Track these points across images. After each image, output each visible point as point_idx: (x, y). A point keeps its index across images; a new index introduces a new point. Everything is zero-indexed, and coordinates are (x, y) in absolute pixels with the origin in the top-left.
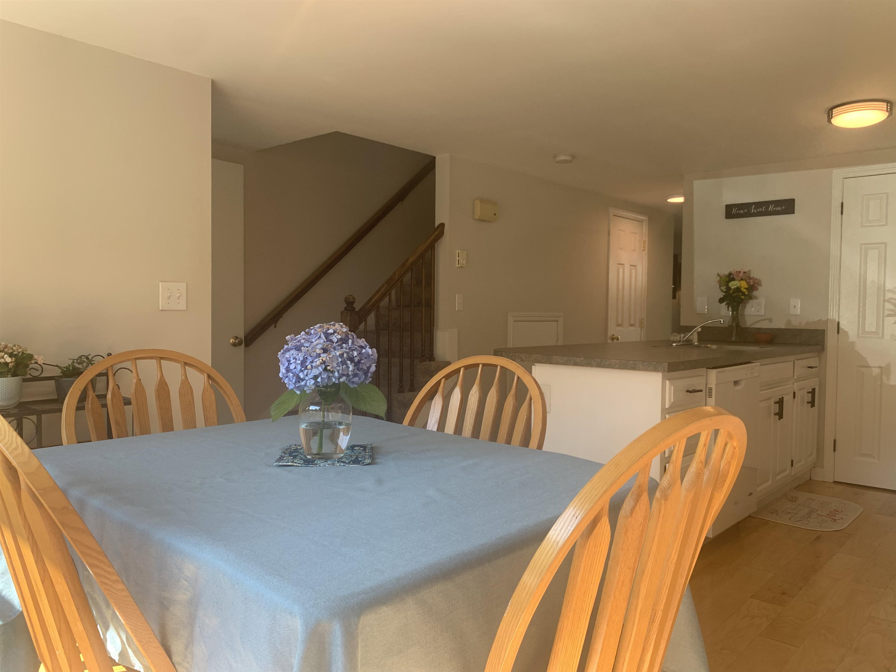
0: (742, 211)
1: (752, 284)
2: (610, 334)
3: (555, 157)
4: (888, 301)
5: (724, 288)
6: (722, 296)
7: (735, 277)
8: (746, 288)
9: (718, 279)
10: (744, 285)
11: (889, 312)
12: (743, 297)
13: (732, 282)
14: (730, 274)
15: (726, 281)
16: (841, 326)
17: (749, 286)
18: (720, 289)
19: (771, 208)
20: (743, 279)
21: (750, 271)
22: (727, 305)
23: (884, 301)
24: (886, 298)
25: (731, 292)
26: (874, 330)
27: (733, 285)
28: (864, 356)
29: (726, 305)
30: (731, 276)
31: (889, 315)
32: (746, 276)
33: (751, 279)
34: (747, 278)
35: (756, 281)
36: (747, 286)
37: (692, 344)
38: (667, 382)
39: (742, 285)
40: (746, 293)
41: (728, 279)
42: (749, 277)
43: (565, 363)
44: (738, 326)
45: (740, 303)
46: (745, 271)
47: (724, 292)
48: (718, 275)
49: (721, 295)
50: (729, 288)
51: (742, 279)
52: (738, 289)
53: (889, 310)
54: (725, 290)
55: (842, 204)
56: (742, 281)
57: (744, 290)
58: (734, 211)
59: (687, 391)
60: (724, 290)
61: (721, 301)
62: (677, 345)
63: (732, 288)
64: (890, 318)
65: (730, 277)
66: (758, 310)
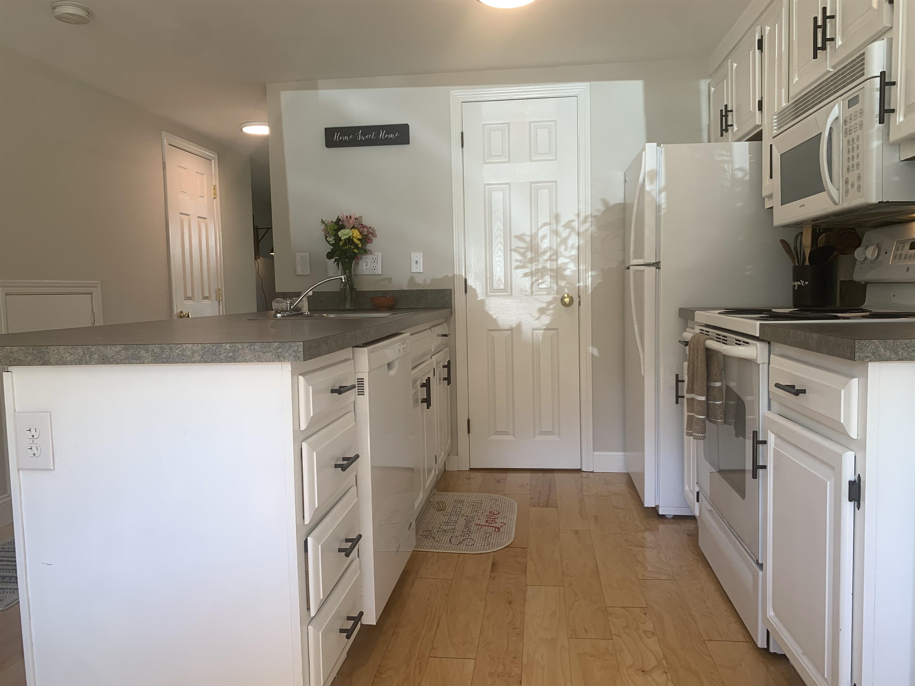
0: (346, 138)
1: (366, 233)
2: (176, 310)
3: (54, 8)
4: (515, 251)
5: (331, 239)
6: (330, 250)
7: (346, 223)
8: (359, 239)
9: (323, 227)
10: (356, 234)
11: (518, 264)
12: (356, 251)
13: (342, 231)
14: (339, 220)
15: (334, 230)
16: (468, 283)
17: (362, 236)
18: (327, 240)
19: (382, 135)
20: (356, 226)
21: (361, 217)
22: (336, 263)
23: (511, 250)
24: (513, 248)
25: (341, 243)
26: (502, 287)
27: (344, 234)
28: (494, 317)
29: (334, 262)
30: (341, 223)
31: (517, 268)
32: (358, 225)
33: (364, 227)
34: (359, 226)
35: (370, 230)
36: (360, 237)
37: (302, 313)
38: (301, 378)
39: (354, 235)
40: (360, 246)
41: (336, 227)
42: (362, 225)
43: (80, 361)
44: (352, 288)
45: (354, 259)
46: (356, 217)
47: (332, 245)
48: (323, 222)
49: (329, 248)
50: (338, 239)
51: (354, 227)
52: (350, 240)
53: (517, 260)
54: (333, 242)
55: (462, 133)
56: (353, 230)
57: (358, 242)
58: (336, 137)
59: (333, 391)
60: (331, 243)
61: (330, 256)
62: (283, 316)
63: (343, 238)
64: (519, 271)
65: (339, 225)
66: (375, 267)
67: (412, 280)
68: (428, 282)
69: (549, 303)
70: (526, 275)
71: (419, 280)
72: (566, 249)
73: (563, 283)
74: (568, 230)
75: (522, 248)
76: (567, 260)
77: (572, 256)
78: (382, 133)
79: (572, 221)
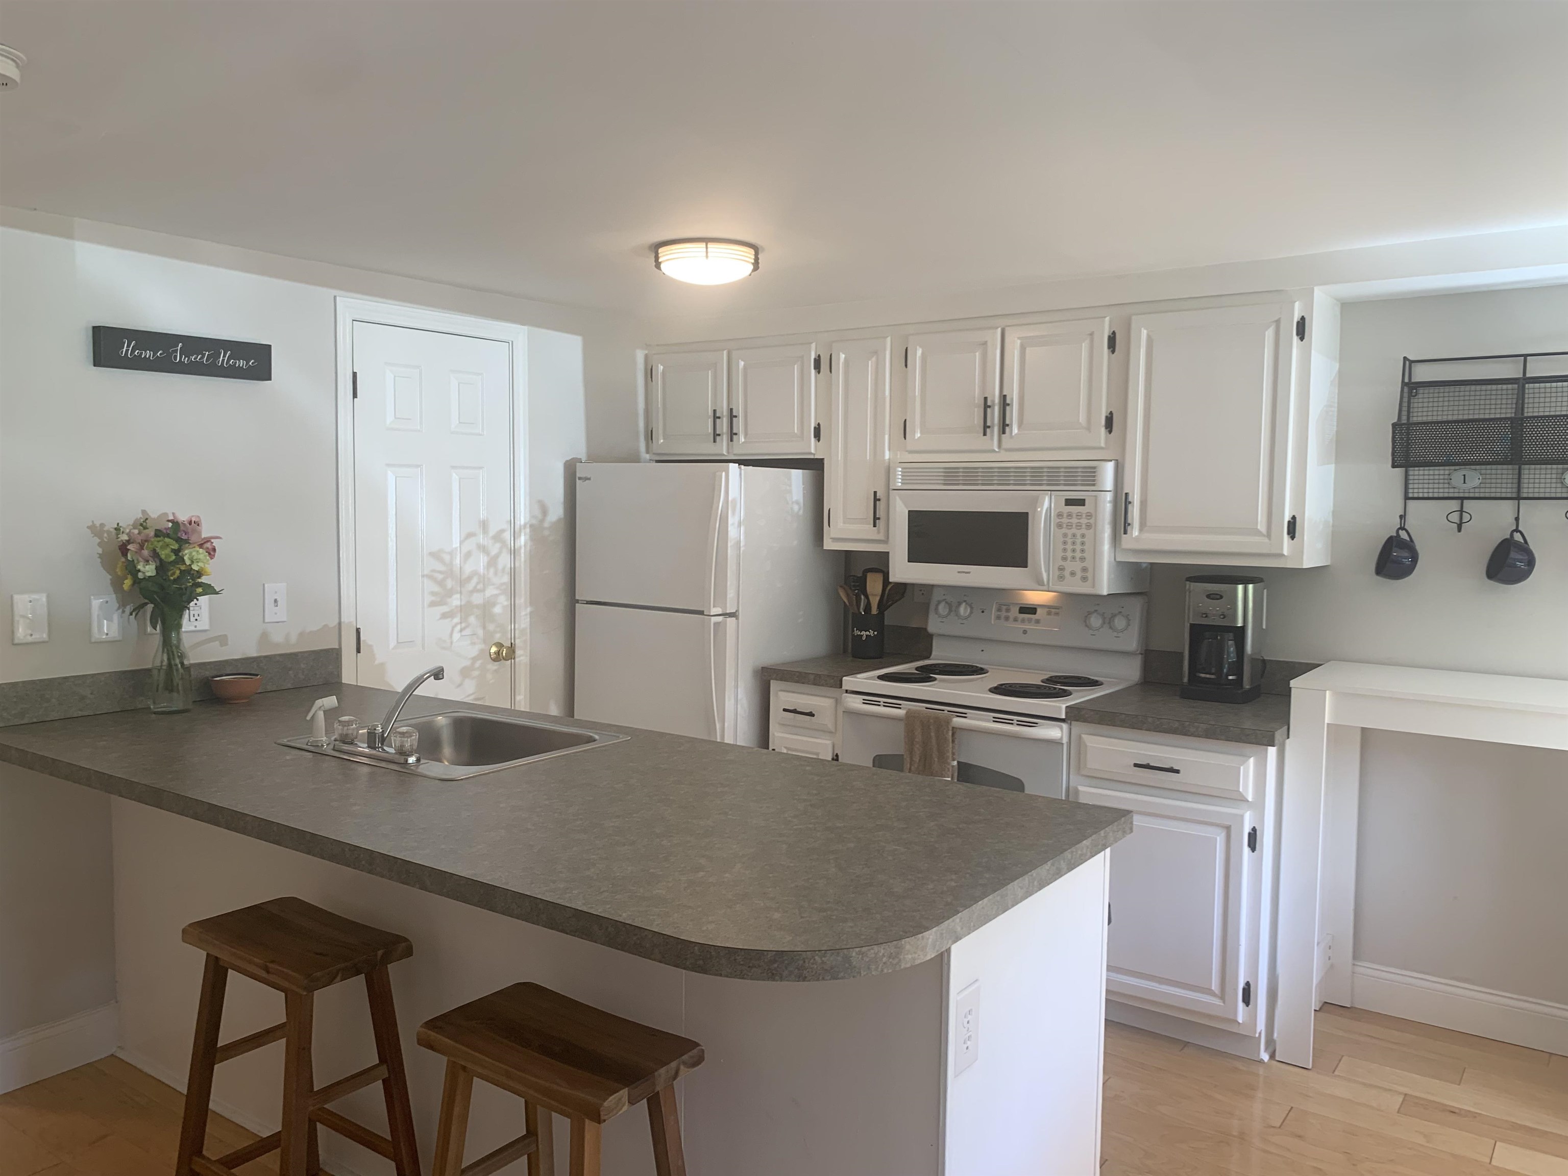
0: (149, 354)
4: (429, 577)
11: (433, 598)
16: (362, 635)
30: (183, 535)
31: (432, 604)
53: (431, 593)
55: (355, 375)
58: (126, 349)
64: (434, 609)
65: (181, 539)
66: (196, 617)
67: (264, 637)
68: (293, 639)
69: (474, 659)
70: (444, 616)
71: (277, 637)
72: (496, 574)
73: (491, 627)
74: (498, 545)
75: (440, 572)
76: (496, 592)
77: (504, 584)
78: (224, 356)
79: (503, 531)
